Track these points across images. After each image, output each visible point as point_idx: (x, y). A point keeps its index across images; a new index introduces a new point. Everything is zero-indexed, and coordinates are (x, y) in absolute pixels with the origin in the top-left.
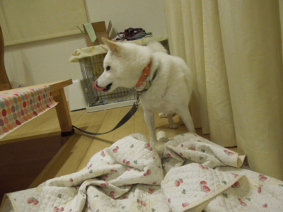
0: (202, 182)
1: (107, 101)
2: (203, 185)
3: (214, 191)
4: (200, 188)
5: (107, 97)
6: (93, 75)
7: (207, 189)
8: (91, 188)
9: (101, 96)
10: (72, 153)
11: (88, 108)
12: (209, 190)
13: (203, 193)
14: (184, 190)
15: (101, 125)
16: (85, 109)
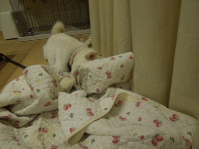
0: (88, 109)
1: (37, 32)
2: (89, 111)
3: (97, 115)
4: (86, 113)
5: (38, 29)
6: (25, 9)
7: (91, 114)
9: (33, 28)
11: (19, 37)
12: (93, 115)
13: (88, 118)
14: (72, 114)
15: (28, 53)
16: (17, 38)
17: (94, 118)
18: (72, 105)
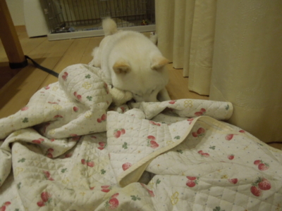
0: (149, 137)
1: (73, 28)
2: (150, 140)
3: (163, 147)
4: (146, 143)
5: (75, 23)
7: (154, 144)
8: (16, 146)
9: (68, 22)
10: (19, 90)
11: (49, 35)
12: (157, 145)
13: (149, 149)
14: (126, 144)
15: (62, 57)
16: (45, 36)
17: (158, 150)
18: (126, 131)
